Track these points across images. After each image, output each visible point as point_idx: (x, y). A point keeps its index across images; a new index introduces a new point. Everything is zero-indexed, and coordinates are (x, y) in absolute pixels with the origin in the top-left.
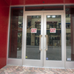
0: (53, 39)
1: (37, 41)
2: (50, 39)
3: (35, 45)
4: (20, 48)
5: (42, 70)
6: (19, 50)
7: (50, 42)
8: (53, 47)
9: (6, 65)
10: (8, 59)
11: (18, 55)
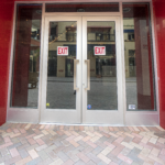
0: (104, 63)
1: (69, 66)
2: (97, 63)
3: (67, 76)
4: (35, 84)
5: (78, 130)
6: (32, 88)
7: (97, 70)
8: (104, 79)
9: (4, 122)
10: (9, 109)
11: (30, 99)
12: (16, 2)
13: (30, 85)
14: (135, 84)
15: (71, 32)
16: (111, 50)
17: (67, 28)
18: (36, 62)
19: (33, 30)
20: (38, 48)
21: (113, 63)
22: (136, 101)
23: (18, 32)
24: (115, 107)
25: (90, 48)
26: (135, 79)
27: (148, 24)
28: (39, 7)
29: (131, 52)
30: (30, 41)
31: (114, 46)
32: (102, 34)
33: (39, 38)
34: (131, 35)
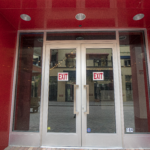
0: (102, 88)
1: (69, 91)
2: (95, 88)
3: (66, 100)
4: (36, 108)
7: (96, 94)
8: (102, 103)
9: (7, 146)
10: (12, 133)
11: (31, 124)
12: (19, 31)
13: (31, 110)
14: (133, 108)
15: (70, 59)
16: (109, 75)
17: (67, 55)
18: (38, 88)
19: (35, 57)
20: (39, 74)
21: (110, 87)
22: (133, 124)
23: (20, 59)
24: (113, 130)
25: (89, 74)
26: (132, 103)
27: (143, 51)
28: (40, 36)
29: (128, 77)
30: (32, 67)
31: (112, 71)
32: (100, 61)
33: (40, 64)
34: (127, 61)
